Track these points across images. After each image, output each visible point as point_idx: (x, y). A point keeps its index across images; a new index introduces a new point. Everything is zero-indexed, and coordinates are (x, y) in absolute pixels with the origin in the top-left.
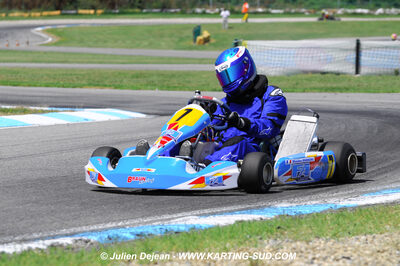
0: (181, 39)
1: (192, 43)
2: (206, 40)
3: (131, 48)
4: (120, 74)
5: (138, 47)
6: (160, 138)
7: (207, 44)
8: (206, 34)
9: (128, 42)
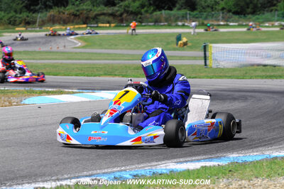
0: (168, 43)
1: (175, 46)
2: (185, 44)
3: (134, 49)
4: (126, 67)
5: (138, 48)
6: (109, 111)
7: (185, 47)
9: (132, 45)
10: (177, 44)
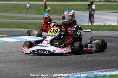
0: (39, 11)
1: (43, 12)
2: (49, 11)
3: (20, 14)
5: (22, 13)
7: (49, 13)
8: (49, 8)
9: (18, 11)
10: (45, 11)
